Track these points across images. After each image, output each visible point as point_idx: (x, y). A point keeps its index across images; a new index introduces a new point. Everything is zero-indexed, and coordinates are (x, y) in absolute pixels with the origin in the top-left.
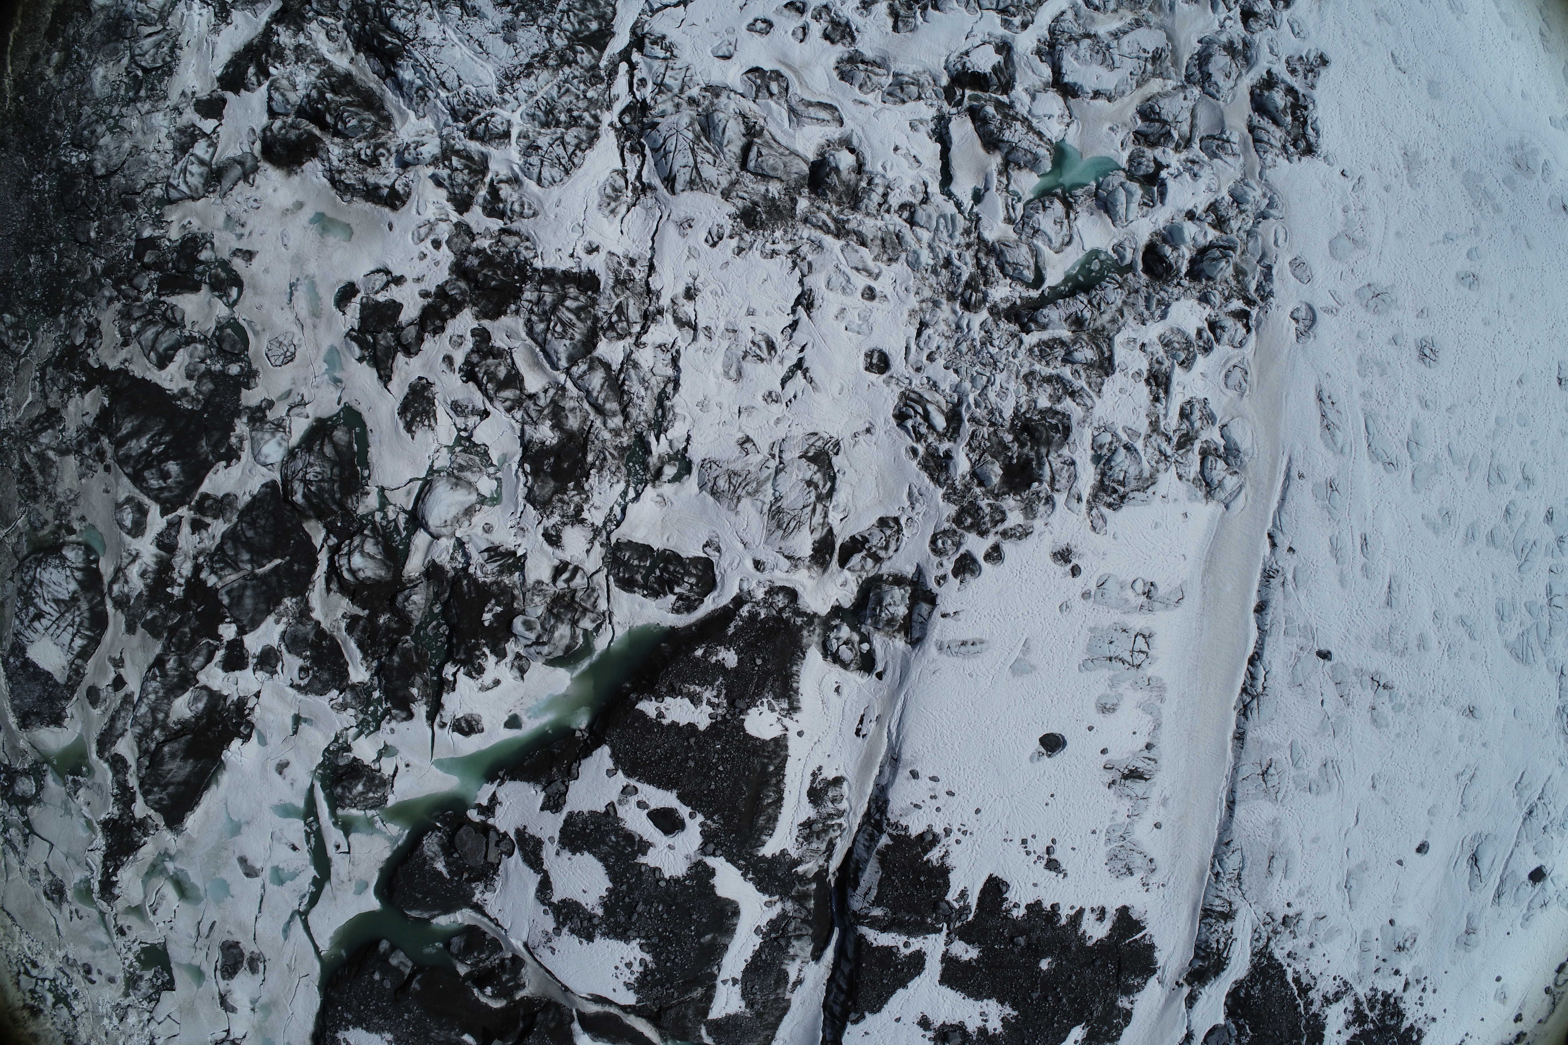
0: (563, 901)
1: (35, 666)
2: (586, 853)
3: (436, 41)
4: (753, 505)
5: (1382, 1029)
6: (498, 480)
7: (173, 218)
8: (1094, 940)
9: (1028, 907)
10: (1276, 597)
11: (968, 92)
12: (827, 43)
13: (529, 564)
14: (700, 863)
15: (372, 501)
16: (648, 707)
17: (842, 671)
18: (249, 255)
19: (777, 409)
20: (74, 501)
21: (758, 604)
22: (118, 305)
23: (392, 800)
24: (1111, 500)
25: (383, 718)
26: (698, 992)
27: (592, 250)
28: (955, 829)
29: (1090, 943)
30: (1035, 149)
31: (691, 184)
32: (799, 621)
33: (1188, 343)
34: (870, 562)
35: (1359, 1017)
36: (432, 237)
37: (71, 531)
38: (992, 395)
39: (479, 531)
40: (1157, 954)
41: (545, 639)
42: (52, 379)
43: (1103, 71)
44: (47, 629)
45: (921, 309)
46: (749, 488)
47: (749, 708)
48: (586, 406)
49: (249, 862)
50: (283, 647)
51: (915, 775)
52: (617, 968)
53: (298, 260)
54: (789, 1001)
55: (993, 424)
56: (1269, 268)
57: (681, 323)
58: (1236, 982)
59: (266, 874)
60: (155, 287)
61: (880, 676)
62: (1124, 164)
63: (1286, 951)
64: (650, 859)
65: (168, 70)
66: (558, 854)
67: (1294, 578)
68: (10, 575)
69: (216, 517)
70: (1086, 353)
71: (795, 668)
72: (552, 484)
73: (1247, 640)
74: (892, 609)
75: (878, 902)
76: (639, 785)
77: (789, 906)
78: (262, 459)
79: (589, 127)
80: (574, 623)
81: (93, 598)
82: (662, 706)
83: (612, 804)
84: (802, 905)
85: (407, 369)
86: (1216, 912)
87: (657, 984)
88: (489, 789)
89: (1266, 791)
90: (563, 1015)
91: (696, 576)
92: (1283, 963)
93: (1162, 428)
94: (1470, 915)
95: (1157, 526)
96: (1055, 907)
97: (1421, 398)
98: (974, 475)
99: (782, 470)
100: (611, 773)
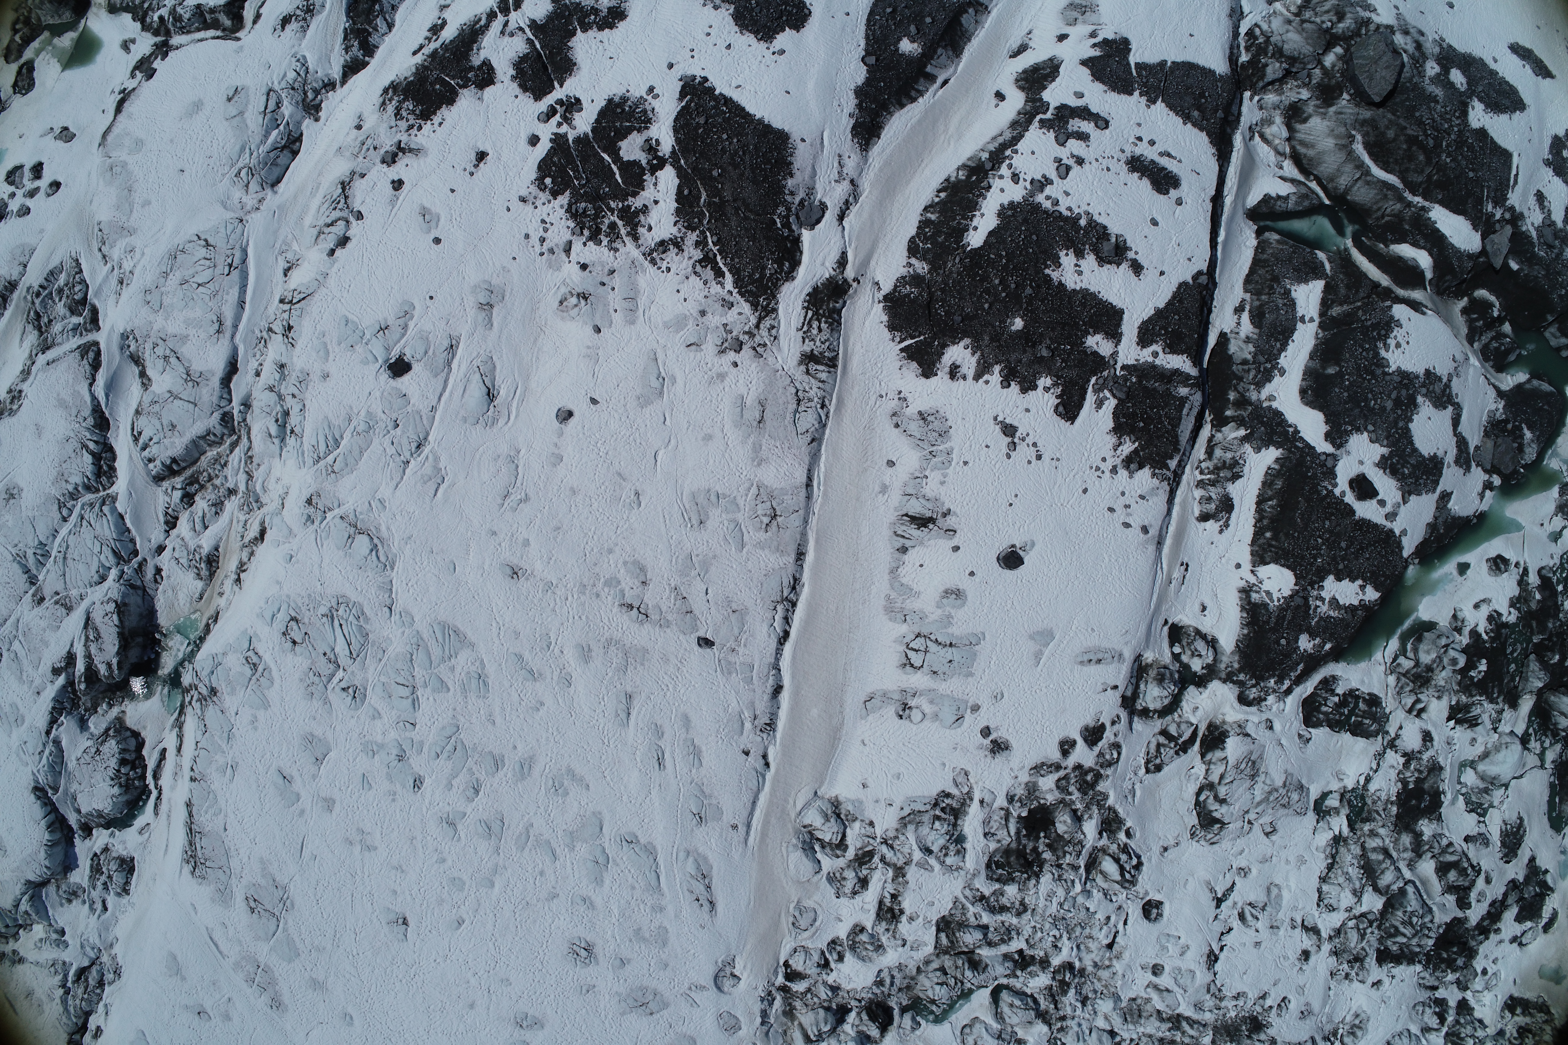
0: (1445, 408)
2: (1426, 455)
4: (1273, 781)
5: (596, 198)
6: (1460, 783)
8: (962, 344)
9: (1035, 387)
10: (762, 704)
13: (1446, 714)
14: (1338, 446)
15: (1549, 757)
16: (1372, 595)
17: (1200, 628)
19: (1241, 863)
21: (1274, 691)
23: (1555, 492)
24: (948, 801)
25: (1557, 569)
26: (1335, 312)
27: (1377, 984)
28: (1107, 473)
29: (967, 341)
32: (1242, 677)
33: (853, 948)
34: (1173, 730)
35: (631, 219)
36: (1487, 978)
38: (1061, 893)
39: (1480, 740)
40: (885, 318)
41: (1442, 650)
45: (1110, 959)
46: (1276, 795)
47: (1291, 596)
48: (1394, 854)
51: (1145, 530)
52: (1408, 343)
54: (1246, 291)
55: (1059, 866)
56: (763, 1023)
57: (1314, 931)
58: (793, 279)
61: (1166, 622)
63: (735, 310)
64: (1378, 451)
66: (1446, 454)
67: (743, 724)
70: (969, 937)
71: (1246, 631)
72: (1426, 786)
73: (794, 658)
74: (1166, 693)
75: (1183, 400)
76: (1384, 523)
77: (1253, 396)
80: (1417, 664)
82: (1361, 597)
83: (1405, 502)
84: (1242, 396)
85: (1516, 870)
86: (822, 364)
87: (1375, 326)
88: (1484, 507)
89: (772, 497)
90: (1437, 286)
91: (1320, 712)
92: (738, 297)
93: (891, 872)
94: (488, 327)
95: (897, 776)
96: (1005, 384)
97: (591, 907)
98: (1079, 819)
99: (1246, 812)
100: (1404, 532)
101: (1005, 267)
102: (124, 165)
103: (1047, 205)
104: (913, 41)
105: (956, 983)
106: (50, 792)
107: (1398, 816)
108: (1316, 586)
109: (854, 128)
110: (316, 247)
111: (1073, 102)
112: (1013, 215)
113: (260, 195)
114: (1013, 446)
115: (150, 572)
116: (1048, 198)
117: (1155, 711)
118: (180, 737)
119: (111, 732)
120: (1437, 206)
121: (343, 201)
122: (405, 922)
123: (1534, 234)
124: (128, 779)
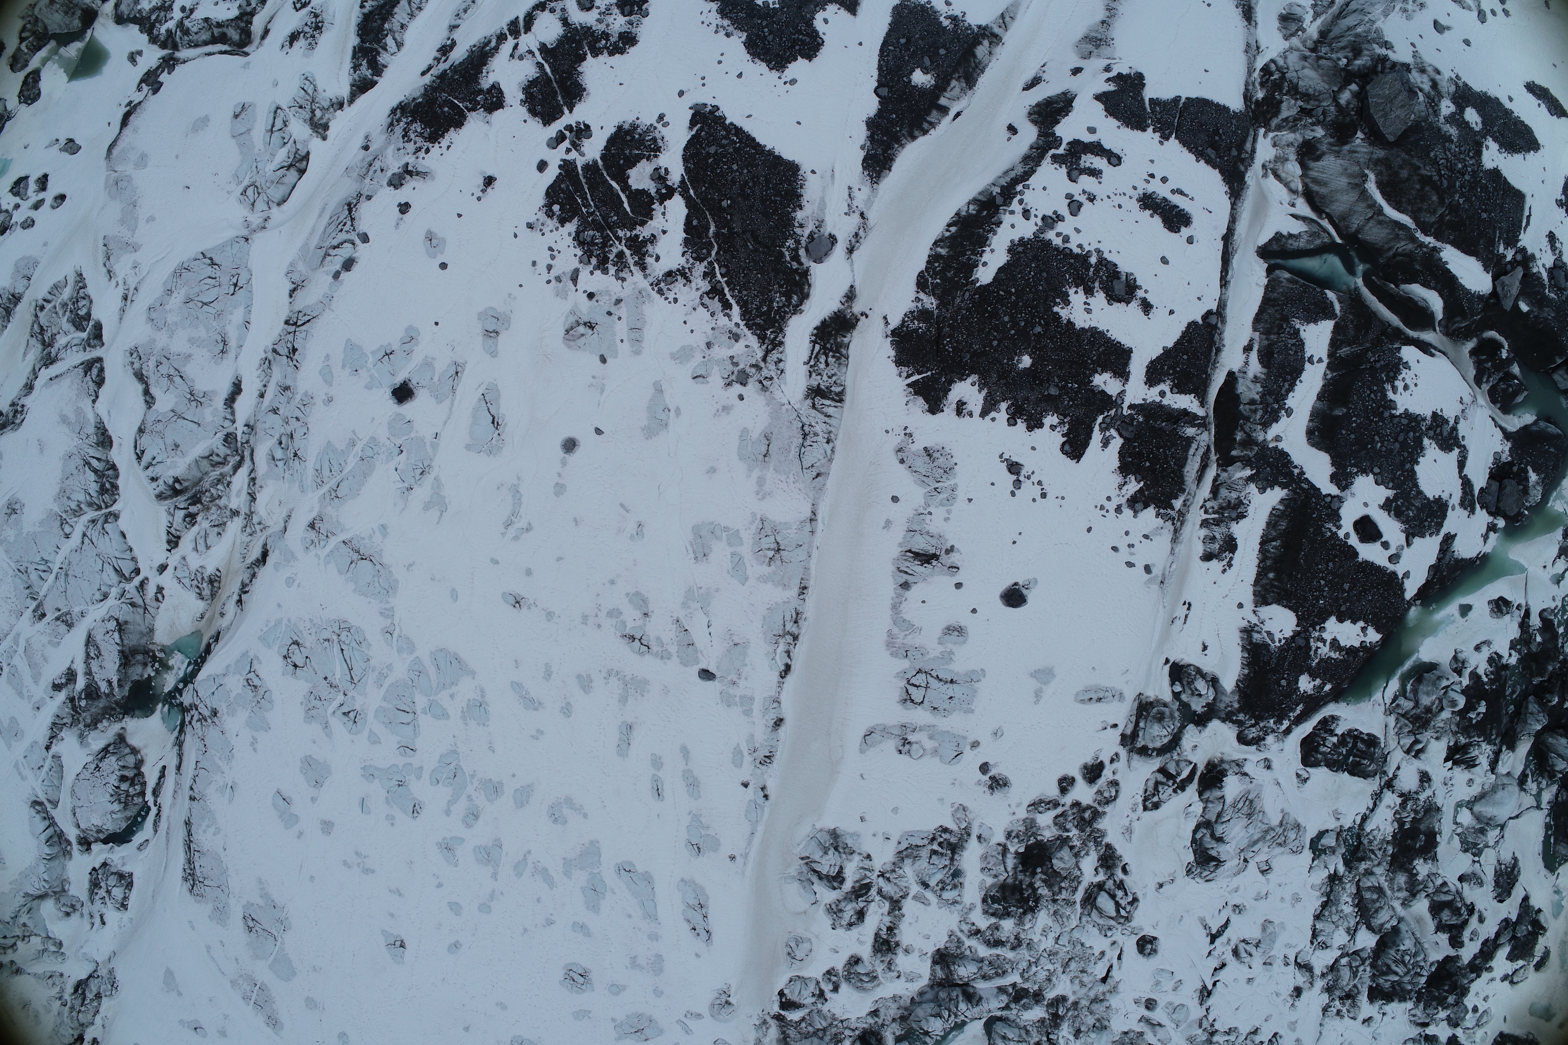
0: (1451, 450)
2: (1431, 498)
4: (1269, 820)
5: (604, 228)
6: (1456, 823)
8: (969, 380)
9: (1041, 426)
10: (762, 737)
13: (1444, 755)
14: (1343, 488)
15: (1546, 797)
16: (1373, 636)
17: (1201, 667)
19: (1236, 900)
21: (1273, 731)
24: (946, 836)
25: (1559, 611)
26: (1345, 353)
27: (1368, 1021)
28: (1112, 512)
29: (974, 378)
32: (1241, 717)
33: (848, 979)
34: (1171, 768)
35: (639, 247)
36: (1478, 1016)
38: (1056, 928)
39: (1477, 780)
40: (892, 353)
41: (1442, 692)
45: (1104, 993)
46: (1272, 834)
47: (1293, 637)
48: (1389, 893)
51: (1148, 569)
52: (1416, 385)
54: (1255, 329)
55: (1055, 901)
57: (1306, 968)
58: (801, 312)
61: (1167, 661)
63: (742, 343)
64: (1384, 493)
66: (1451, 496)
67: (742, 756)
70: (963, 970)
71: (1246, 671)
72: (1422, 827)
74: (1165, 732)
75: (1190, 440)
76: (1387, 565)
77: (1260, 436)
80: (1417, 705)
82: (1362, 638)
83: (1409, 544)
84: (1249, 436)
85: (1510, 909)
86: (829, 399)
87: (1385, 368)
88: (1488, 549)
89: (775, 531)
90: (1446, 327)
91: (1317, 752)
92: (746, 330)
93: (887, 904)
94: (494, 354)
95: (895, 810)
96: (1012, 422)
97: (588, 934)
98: (1076, 855)
99: (1242, 850)
100: (1407, 575)
101: (1015, 304)
102: (129, 179)
103: (1058, 242)
104: (925, 73)
105: (949, 1016)
106: (49, 806)
107: (1392, 855)
108: (1318, 628)
109: (864, 161)
110: (322, 269)
111: (1087, 138)
112: (1024, 252)
113: (265, 214)
114: (1017, 484)
115: (151, 590)
116: (1058, 235)
117: (1154, 749)
118: (180, 756)
119: (111, 749)
120: (1448, 247)
121: (349, 223)
122: (402, 946)
123: (1545, 275)
124: (127, 796)
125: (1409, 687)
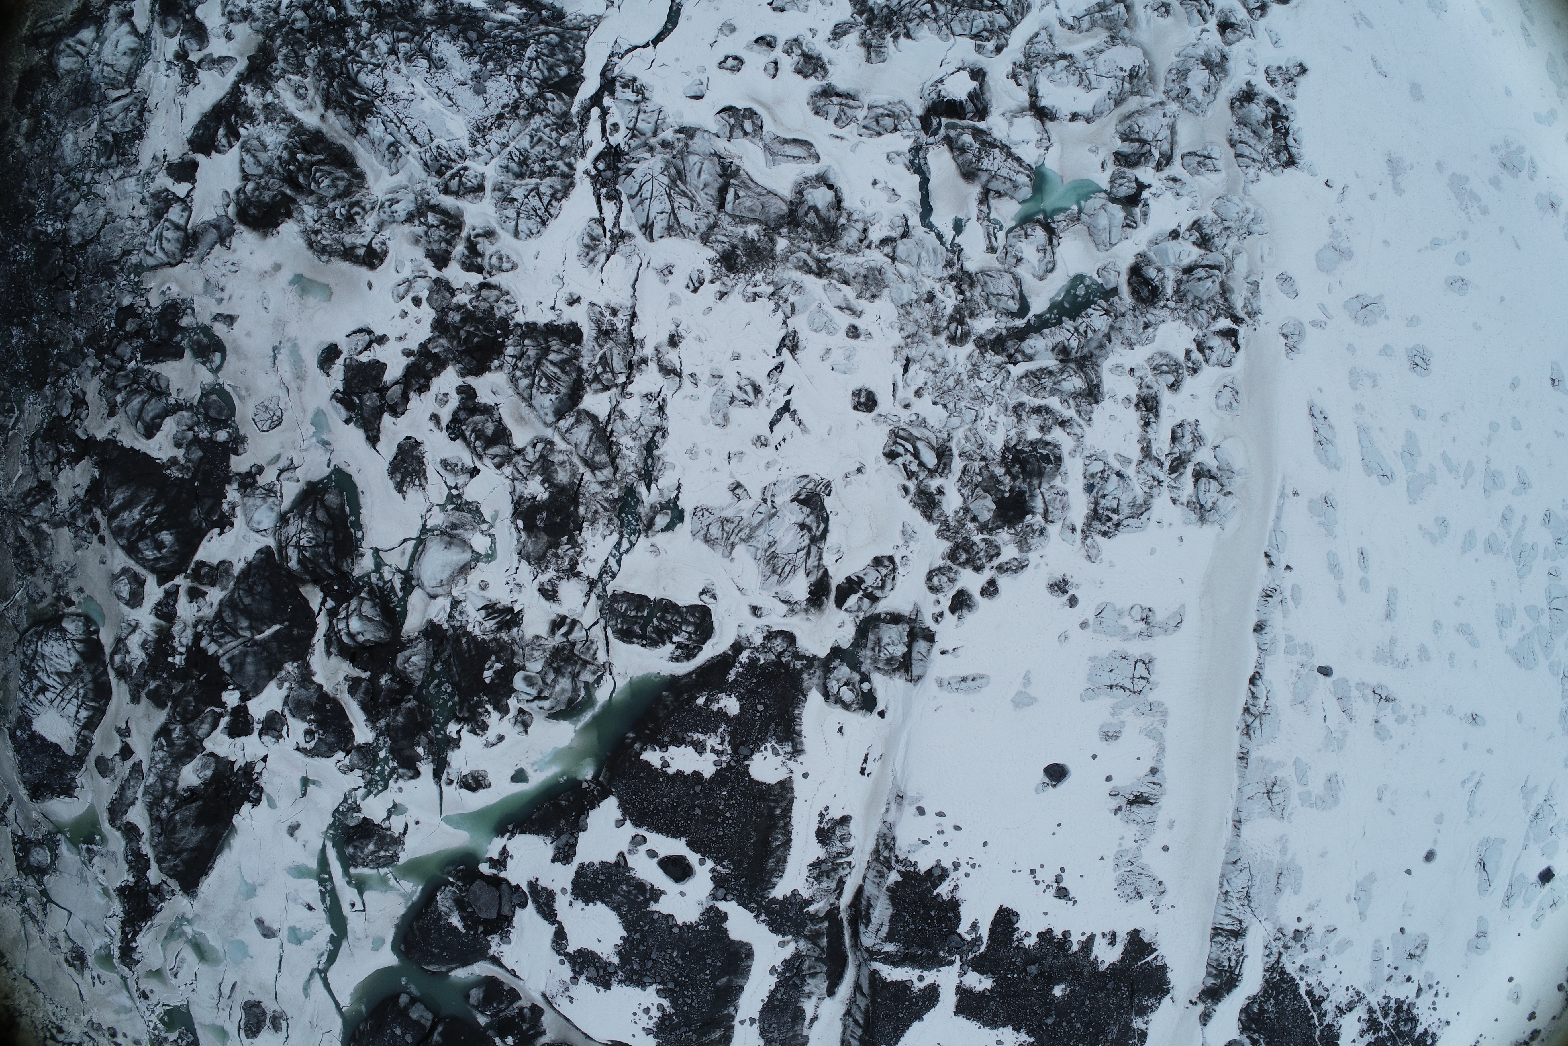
0: (579, 952)
1: (43, 739)
2: (598, 903)
3: (405, 96)
4: (748, 551)
5: (1396, 1035)
6: (492, 536)
7: (152, 285)
8: (1106, 965)
9: (1039, 935)
10: (1275, 616)
11: (944, 121)
12: (800, 77)
13: (527, 618)
15: (366, 563)
16: (652, 757)
17: (844, 711)
18: (230, 320)
19: (768, 453)
20: (71, 573)
21: (757, 649)
22: (103, 375)
23: (404, 858)
24: (1105, 528)
25: (390, 776)
26: (717, 1034)
27: (574, 301)
28: (963, 863)
29: (1102, 968)
30: (1014, 177)
31: (670, 230)
32: (799, 664)
33: (1177, 364)
34: (866, 602)
35: (1373, 1025)
36: (411, 294)
37: (70, 603)
38: (981, 429)
39: (475, 589)
40: (1169, 975)
41: (546, 693)
42: (41, 451)
43: (1080, 92)
44: (52, 702)
45: (906, 345)
46: (742, 535)
47: (752, 753)
48: (576, 460)
49: (267, 923)
50: (287, 712)
51: (921, 811)
52: (635, 1015)
53: (280, 324)
54: (807, 1037)
55: (983, 459)
56: (1256, 284)
57: (667, 371)
58: (1248, 998)
59: (284, 935)
60: (139, 355)
61: (882, 714)
62: (1106, 186)
63: (1298, 965)
64: (662, 906)
65: (138, 134)
66: (571, 904)
67: (1292, 596)
68: (12, 649)
69: (213, 585)
70: (1075, 383)
71: (797, 711)
72: (545, 538)
74: (890, 648)
75: (890, 938)
76: (647, 834)
77: (802, 944)
78: (255, 526)
79: (564, 176)
80: (575, 676)
81: (96, 669)
82: (667, 755)
83: (621, 854)
84: (815, 944)
85: (394, 429)
86: (1227, 931)
87: (674, 1028)
88: (499, 843)
89: (1272, 809)
91: (693, 624)
92: (1295, 977)
93: (1154, 453)
94: (1481, 919)
95: (1153, 551)
96: (1066, 934)
97: (1413, 407)
98: (967, 510)
99: (774, 515)
100: (619, 824)
105: (1085, 331)
108: (724, 764)
114: (1058, 879)
117: (886, 621)
125: (582, 693)
